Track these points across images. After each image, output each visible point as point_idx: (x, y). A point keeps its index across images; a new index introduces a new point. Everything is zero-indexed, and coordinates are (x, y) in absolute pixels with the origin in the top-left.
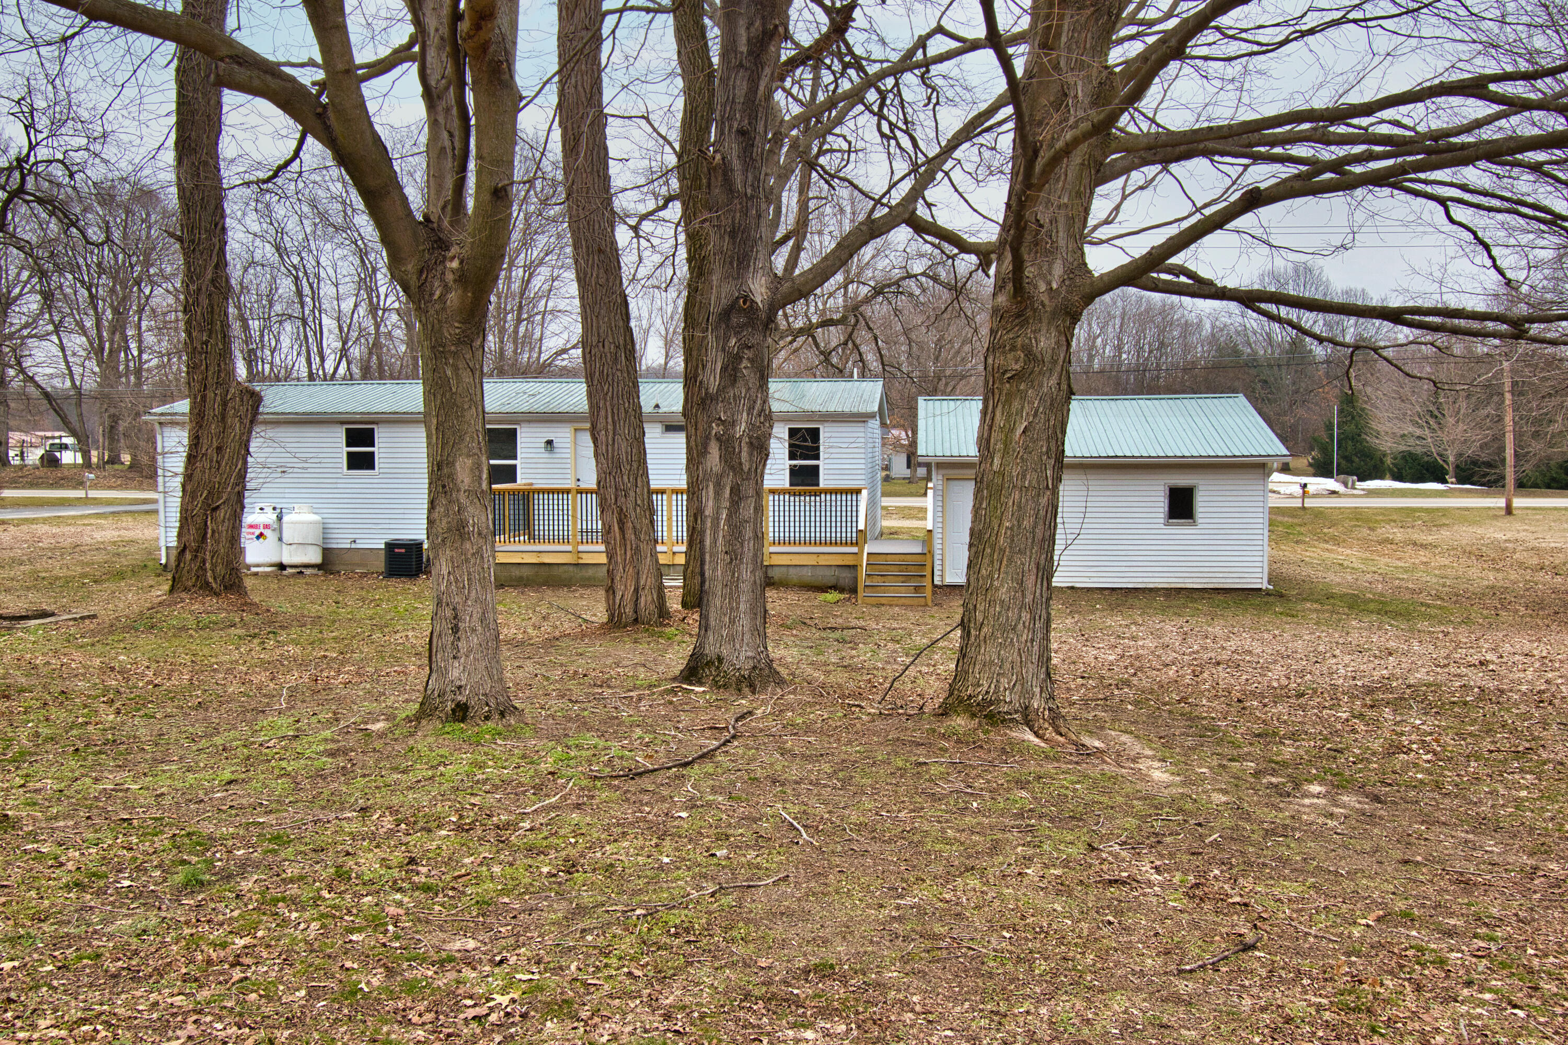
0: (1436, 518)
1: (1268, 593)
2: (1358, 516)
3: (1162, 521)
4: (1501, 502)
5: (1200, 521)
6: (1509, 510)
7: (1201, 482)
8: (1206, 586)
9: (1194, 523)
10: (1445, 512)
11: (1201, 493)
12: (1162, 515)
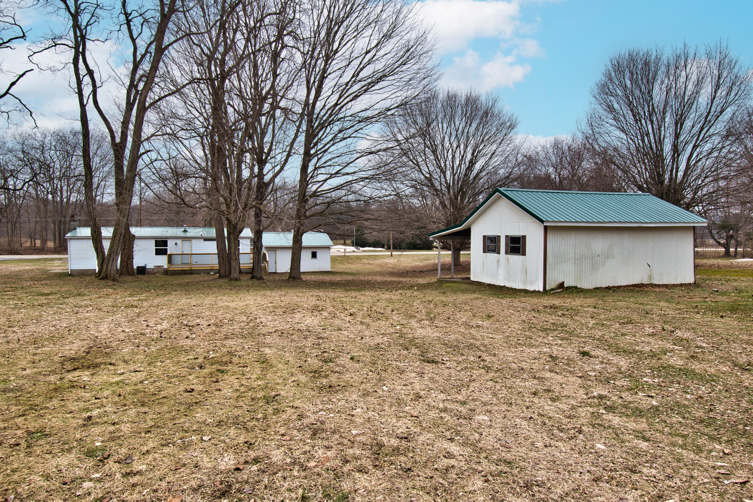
0: (376, 257)
2: (358, 257)
3: (311, 258)
4: (390, 253)
5: (318, 258)
6: (392, 255)
8: (319, 271)
10: (378, 256)
11: (318, 253)
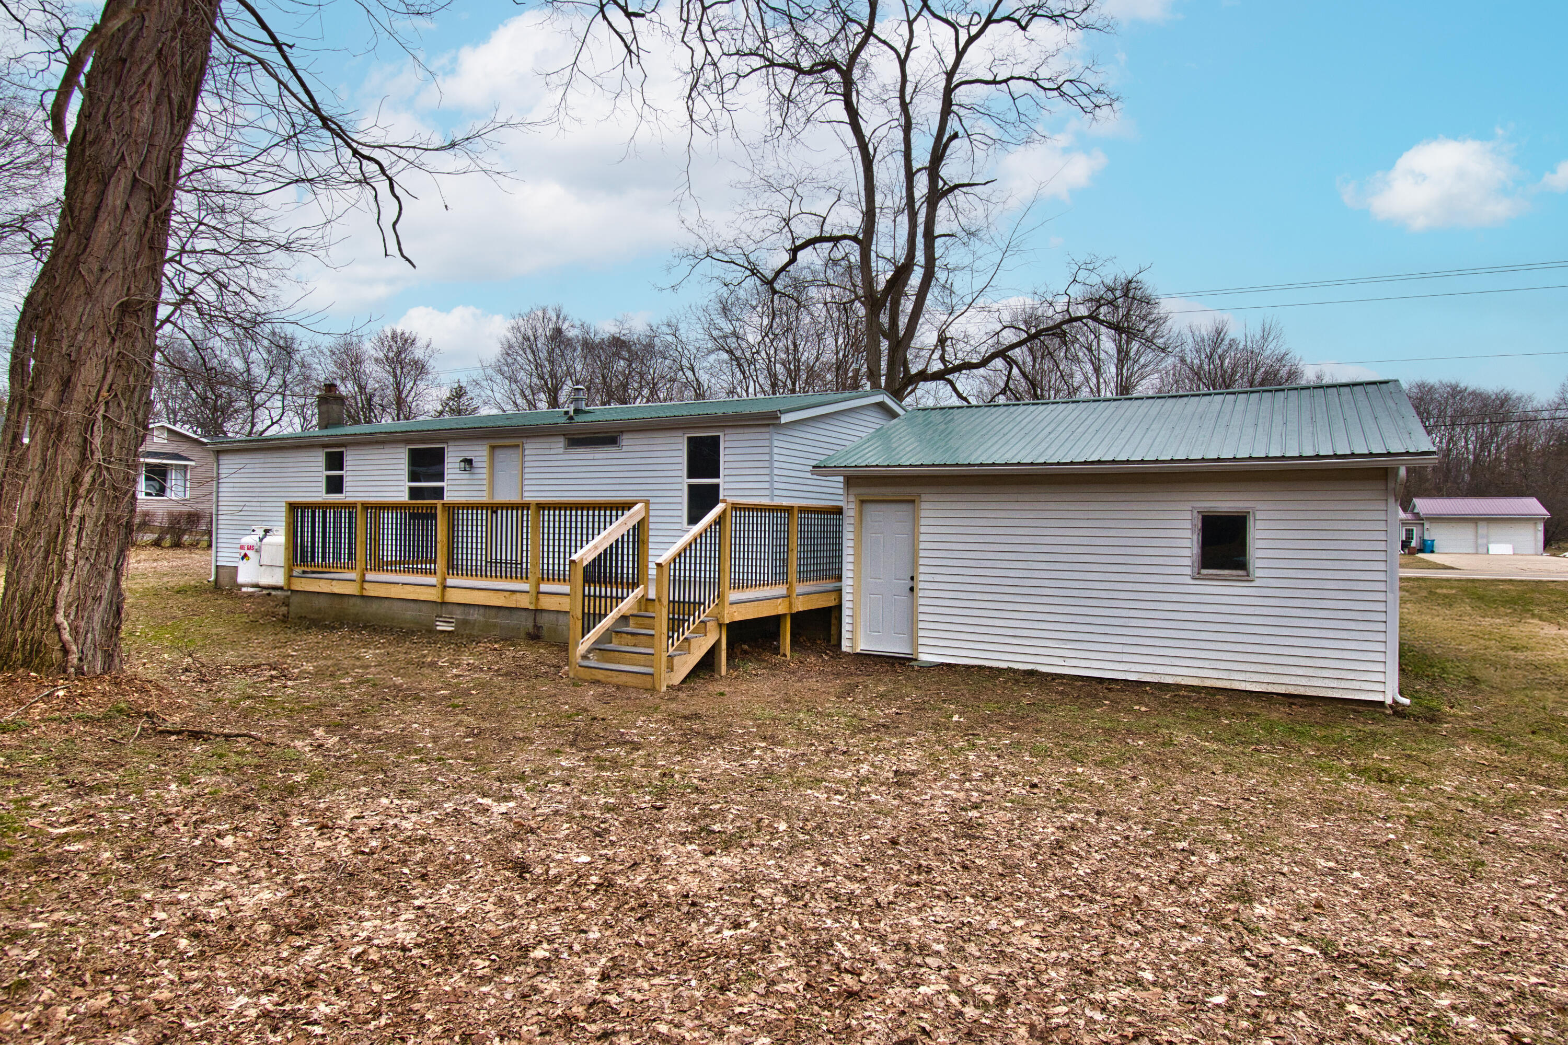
1: (1398, 711)
3: (1188, 571)
5: (1258, 573)
7: (1258, 506)
8: (1270, 689)
9: (1248, 578)
11: (1259, 525)
12: (1188, 562)
